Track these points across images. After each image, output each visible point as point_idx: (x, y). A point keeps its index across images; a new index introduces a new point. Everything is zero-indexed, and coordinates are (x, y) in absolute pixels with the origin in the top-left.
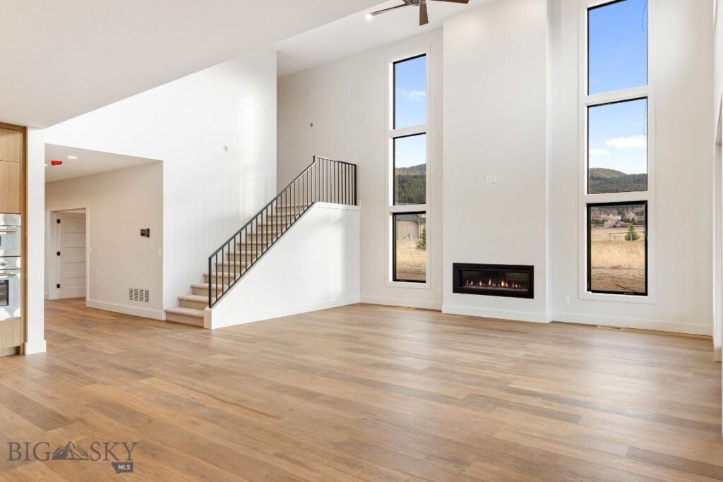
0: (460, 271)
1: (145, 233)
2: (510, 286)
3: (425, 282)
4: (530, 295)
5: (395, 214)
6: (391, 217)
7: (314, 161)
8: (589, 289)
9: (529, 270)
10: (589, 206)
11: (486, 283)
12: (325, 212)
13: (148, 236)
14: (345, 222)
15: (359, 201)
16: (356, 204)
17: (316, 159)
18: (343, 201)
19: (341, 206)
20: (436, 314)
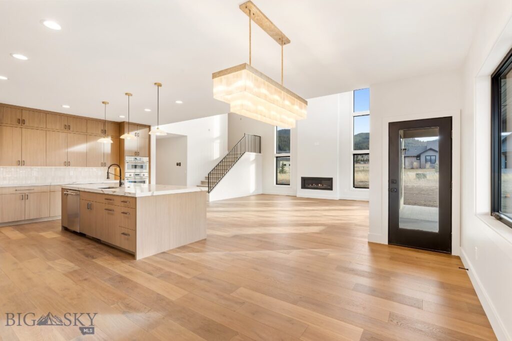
0: (304, 180)
1: (179, 164)
2: (323, 186)
3: (289, 185)
4: (331, 189)
5: (277, 157)
6: (275, 159)
7: (245, 135)
8: (354, 187)
9: (331, 180)
10: (354, 155)
11: (312, 185)
12: (251, 156)
13: (180, 165)
14: (256, 160)
15: (262, 151)
16: (260, 153)
18: (255, 152)
19: (255, 154)
20: (294, 197)
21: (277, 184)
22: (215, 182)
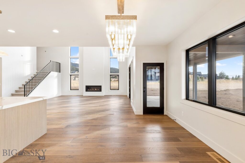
0: (87, 87)
2: (97, 90)
3: (78, 90)
4: (101, 91)
5: (71, 75)
7: (51, 62)
8: (110, 89)
9: (100, 87)
10: (110, 75)
12: (54, 74)
14: (58, 77)
16: (60, 72)
17: (51, 61)
18: (57, 71)
19: (57, 73)
20: (82, 96)
21: (71, 90)
22: (30, 91)
